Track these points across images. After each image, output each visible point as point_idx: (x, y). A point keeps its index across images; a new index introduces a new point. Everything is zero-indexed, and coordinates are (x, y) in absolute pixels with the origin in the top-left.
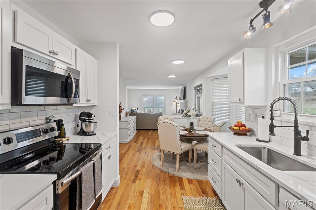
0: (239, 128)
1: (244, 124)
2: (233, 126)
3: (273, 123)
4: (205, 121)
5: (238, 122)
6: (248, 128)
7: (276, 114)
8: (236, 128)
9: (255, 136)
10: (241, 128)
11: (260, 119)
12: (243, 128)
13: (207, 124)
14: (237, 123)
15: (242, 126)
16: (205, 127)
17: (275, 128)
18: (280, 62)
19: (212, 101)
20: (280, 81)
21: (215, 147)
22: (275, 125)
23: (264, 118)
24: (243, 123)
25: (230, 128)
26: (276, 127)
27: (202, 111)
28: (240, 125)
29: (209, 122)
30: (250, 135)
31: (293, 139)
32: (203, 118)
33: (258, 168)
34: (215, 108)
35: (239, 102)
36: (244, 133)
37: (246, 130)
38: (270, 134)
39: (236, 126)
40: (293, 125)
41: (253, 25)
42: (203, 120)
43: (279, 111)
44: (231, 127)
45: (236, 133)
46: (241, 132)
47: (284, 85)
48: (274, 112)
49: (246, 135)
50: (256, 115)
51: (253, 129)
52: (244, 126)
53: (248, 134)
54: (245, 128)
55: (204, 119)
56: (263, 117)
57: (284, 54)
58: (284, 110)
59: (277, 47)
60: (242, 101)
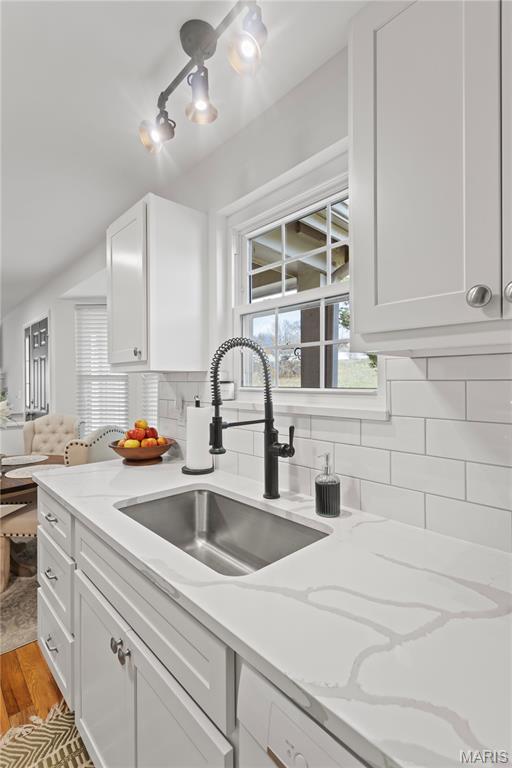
0: (140, 441)
1: (152, 429)
2: (121, 438)
3: (220, 415)
4: (54, 432)
5: (136, 426)
6: (165, 439)
7: (226, 391)
8: (132, 443)
9: (182, 459)
10: (144, 443)
11: (191, 409)
12: (150, 440)
13: (59, 442)
14: (133, 428)
15: (146, 437)
16: (52, 451)
17: (224, 431)
18: (233, 256)
19: (77, 369)
20: (233, 306)
21: (56, 521)
22: (223, 420)
23: (201, 405)
24: (150, 426)
25: (115, 445)
26: (226, 426)
27: (48, 401)
28: (142, 431)
29: (67, 433)
30: (169, 459)
31: (263, 455)
32: (48, 425)
33: (173, 592)
34: (86, 390)
35: (136, 359)
36: (154, 454)
37: (158, 444)
38: (212, 452)
39: (131, 436)
40: (263, 417)
41: (166, 113)
42: (47, 429)
43: (232, 384)
44: (116, 443)
45: (133, 461)
46: (143, 456)
47: (242, 316)
48: (222, 387)
49: (158, 459)
50: (183, 401)
51: (177, 441)
52: (152, 433)
53: (165, 455)
54: (157, 439)
55: (50, 426)
56: (198, 404)
57: (240, 236)
58: (242, 382)
59: (227, 217)
60: (144, 358)
